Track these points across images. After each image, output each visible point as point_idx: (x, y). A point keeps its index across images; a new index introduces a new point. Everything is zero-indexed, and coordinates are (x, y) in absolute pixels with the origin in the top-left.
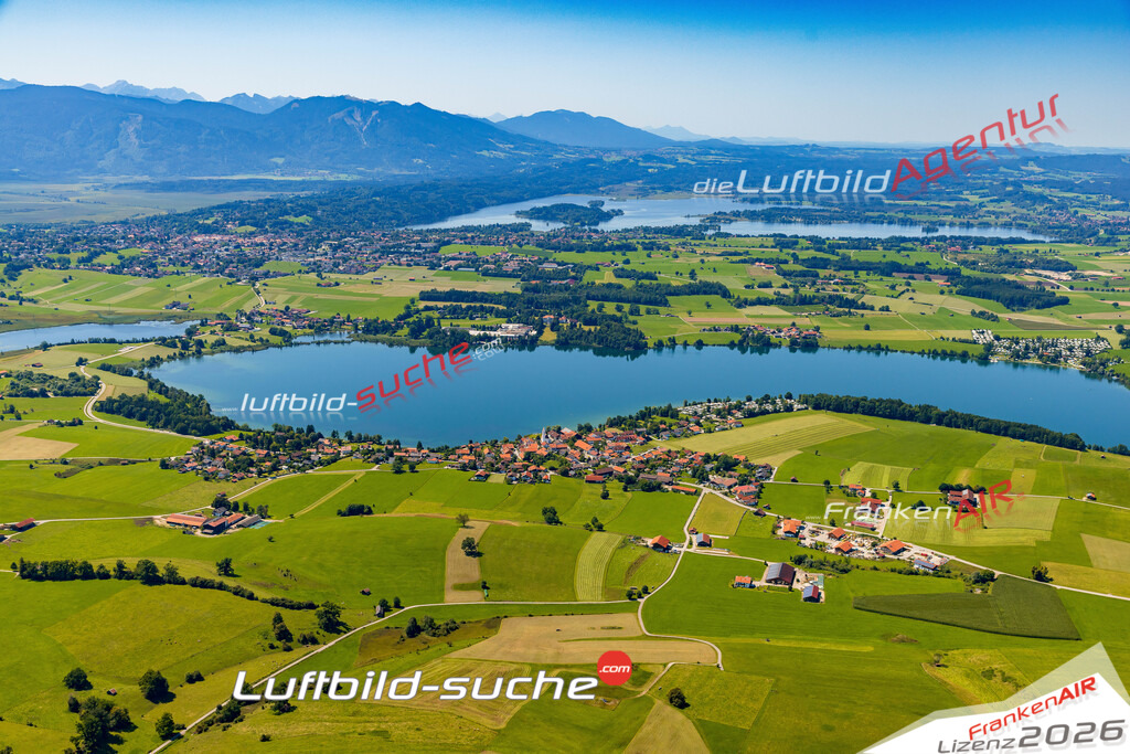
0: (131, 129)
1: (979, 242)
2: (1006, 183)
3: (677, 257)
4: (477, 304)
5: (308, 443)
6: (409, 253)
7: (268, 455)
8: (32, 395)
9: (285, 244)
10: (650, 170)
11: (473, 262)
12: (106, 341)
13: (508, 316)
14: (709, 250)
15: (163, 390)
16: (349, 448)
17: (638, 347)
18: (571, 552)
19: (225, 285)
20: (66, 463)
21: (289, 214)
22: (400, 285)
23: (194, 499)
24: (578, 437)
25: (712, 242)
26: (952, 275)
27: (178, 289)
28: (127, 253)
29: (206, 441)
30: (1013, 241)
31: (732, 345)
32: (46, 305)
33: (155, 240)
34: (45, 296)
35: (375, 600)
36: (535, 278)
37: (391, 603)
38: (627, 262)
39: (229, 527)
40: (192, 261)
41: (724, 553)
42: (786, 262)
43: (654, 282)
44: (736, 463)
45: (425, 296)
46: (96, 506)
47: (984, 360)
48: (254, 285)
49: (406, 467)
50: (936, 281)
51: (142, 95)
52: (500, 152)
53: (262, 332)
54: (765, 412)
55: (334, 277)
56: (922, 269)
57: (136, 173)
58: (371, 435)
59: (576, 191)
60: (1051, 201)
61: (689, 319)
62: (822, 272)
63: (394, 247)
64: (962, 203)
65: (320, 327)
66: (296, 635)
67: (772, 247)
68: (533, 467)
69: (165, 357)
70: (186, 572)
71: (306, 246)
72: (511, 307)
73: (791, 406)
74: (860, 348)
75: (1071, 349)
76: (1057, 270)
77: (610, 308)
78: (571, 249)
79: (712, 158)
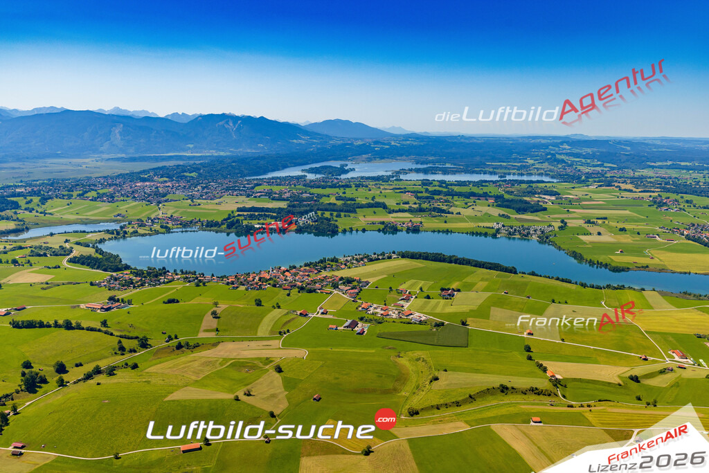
0: (117, 131)
1: (522, 182)
2: (547, 154)
3: (370, 190)
4: (263, 213)
5: (161, 275)
6: (239, 190)
7: (141, 279)
8: (39, 255)
9: (180, 186)
10: (376, 149)
11: (269, 194)
12: (81, 232)
13: (275, 218)
14: (387, 187)
15: (101, 252)
16: (179, 276)
17: (334, 232)
18: (261, 317)
19: (144, 206)
20: (47, 284)
21: (186, 172)
22: (230, 204)
23: (103, 296)
24: (287, 271)
25: (391, 183)
26: (498, 198)
27: (121, 208)
28: (101, 192)
29: (114, 274)
30: (538, 182)
31: (379, 231)
32: (57, 216)
33: (116, 185)
34: (57, 212)
35: (166, 336)
36: (297, 201)
37: (173, 337)
38: (344, 193)
39: (113, 308)
40: (133, 195)
41: (331, 317)
42: (422, 192)
43: (353, 202)
44: (354, 280)
45: (239, 210)
46: (57, 301)
47: (494, 236)
48: (158, 205)
49: (201, 284)
50: (490, 201)
51: (126, 114)
52: (302, 141)
54: (379, 259)
55: (199, 201)
56: (486, 196)
57: (118, 153)
58: (192, 271)
59: (336, 160)
60: (565, 163)
61: (363, 219)
62: (436, 197)
63: (232, 187)
64: (524, 164)
65: (185, 225)
66: (127, 349)
67: (419, 185)
68: (260, 283)
69: (107, 239)
70: (84, 325)
71: (190, 187)
72: (279, 214)
73: (391, 257)
74: (439, 231)
75: (535, 231)
76: (551, 195)
77: (327, 214)
78: (319, 187)
79: (408, 142)
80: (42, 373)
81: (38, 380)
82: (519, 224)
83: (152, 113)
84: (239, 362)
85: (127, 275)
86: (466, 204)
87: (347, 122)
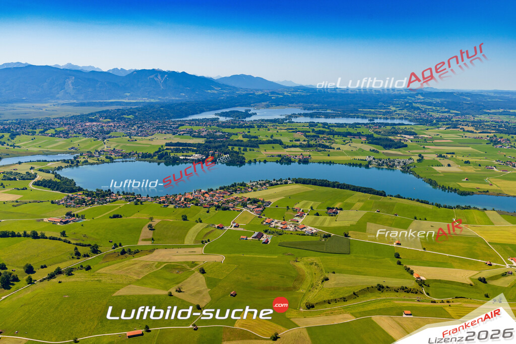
0: (70, 82)
1: (387, 124)
2: (406, 103)
3: (269, 130)
4: (186, 147)
5: (107, 195)
6: (167, 129)
7: (92, 199)
8: (11, 179)
9: (120, 126)
10: (273, 98)
11: (191, 133)
12: (43, 161)
13: (196, 152)
14: (282, 128)
15: (59, 177)
16: (122, 197)
17: (241, 162)
18: (187, 229)
19: (93, 141)
20: (17, 202)
21: (125, 115)
22: (160, 140)
23: (60, 213)
24: (206, 193)
25: (285, 125)
26: (369, 137)
27: (75, 142)
28: (58, 129)
29: (70, 195)
30: (400, 124)
31: (277, 162)
32: (24, 148)
33: (70, 124)
34: (24, 145)
35: (112, 244)
36: (212, 138)
37: (118, 245)
38: (249, 132)
39: (70, 222)
40: (83, 132)
41: (242, 229)
42: (309, 132)
43: (256, 139)
44: (259, 201)
45: (167, 145)
46: (25, 215)
47: (367, 167)
48: (104, 141)
49: (139, 203)
50: (363, 139)
51: (76, 69)
52: (215, 91)
53: (103, 158)
54: (278, 184)
55: (135, 137)
56: (359, 135)
57: (71, 99)
58: (131, 193)
59: (241, 106)
60: (420, 110)
61: (264, 152)
62: (321, 136)
63: (161, 127)
64: (388, 110)
65: (125, 156)
66: (82, 254)
67: (307, 126)
68: (186, 203)
69: (64, 166)
70: (47, 235)
71: (128, 127)
72: (199, 148)
73: (287, 182)
74: (324, 163)
75: (399, 163)
76: (410, 135)
77: (236, 149)
78: (229, 127)
79: (297, 93)
80: (14, 274)
81: (11, 279)
82: (387, 157)
83: (98, 68)
84: (171, 265)
85: (80, 195)
86: (344, 141)
87: (250, 76)
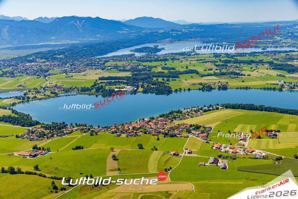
0: (5, 30)
1: (280, 52)
2: (288, 33)
3: (182, 62)
4: (117, 80)
5: (63, 128)
6: (95, 65)
7: (50, 132)
9: (55, 64)
10: (173, 35)
11: (116, 67)
13: (127, 84)
14: (192, 59)
15: (17, 113)
16: (76, 128)
17: (169, 91)
18: (147, 158)
19: (36, 79)
21: (56, 55)
22: (92, 75)
23: (27, 146)
24: (150, 121)
25: (193, 57)
26: (271, 63)
27: (21, 81)
28: (5, 70)
29: (30, 128)
30: (291, 51)
31: (200, 89)
33: (13, 65)
35: (84, 176)
36: (136, 71)
38: (166, 64)
39: (38, 155)
40: (26, 72)
41: (196, 155)
42: (217, 62)
43: (174, 70)
44: (200, 127)
45: (100, 79)
47: (281, 90)
48: (45, 78)
49: (94, 134)
50: (266, 65)
51: (9, 19)
52: (125, 31)
53: (48, 93)
54: (210, 110)
55: (71, 74)
56: (261, 62)
57: (7, 44)
58: (83, 124)
59: (149, 43)
61: (185, 82)
62: (229, 65)
63: (90, 63)
64: (274, 40)
65: (67, 91)
66: (59, 188)
67: (213, 57)
68: (135, 131)
69: (17, 103)
70: (23, 170)
71: (62, 65)
72: (128, 81)
73: (218, 108)
74: (241, 88)
77: (160, 80)
78: (148, 61)
79: (193, 29)
83: (25, 18)
85: (39, 129)
86: (251, 68)
87: (151, 18)
